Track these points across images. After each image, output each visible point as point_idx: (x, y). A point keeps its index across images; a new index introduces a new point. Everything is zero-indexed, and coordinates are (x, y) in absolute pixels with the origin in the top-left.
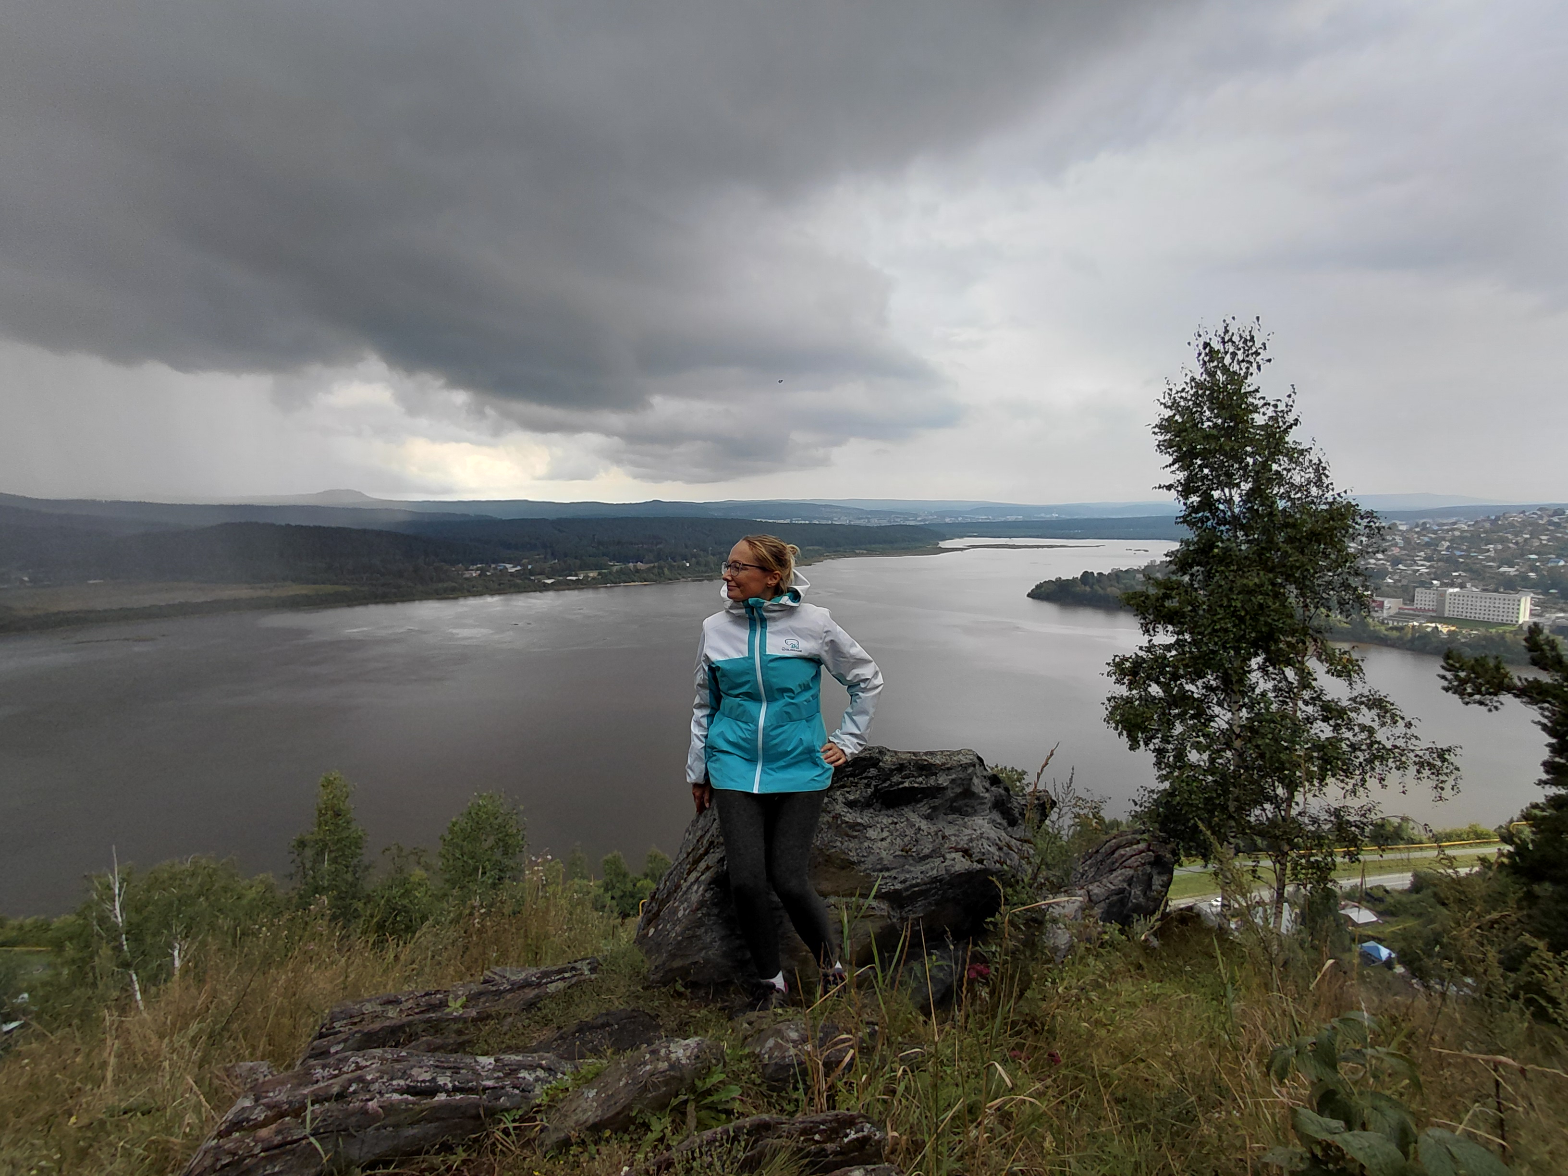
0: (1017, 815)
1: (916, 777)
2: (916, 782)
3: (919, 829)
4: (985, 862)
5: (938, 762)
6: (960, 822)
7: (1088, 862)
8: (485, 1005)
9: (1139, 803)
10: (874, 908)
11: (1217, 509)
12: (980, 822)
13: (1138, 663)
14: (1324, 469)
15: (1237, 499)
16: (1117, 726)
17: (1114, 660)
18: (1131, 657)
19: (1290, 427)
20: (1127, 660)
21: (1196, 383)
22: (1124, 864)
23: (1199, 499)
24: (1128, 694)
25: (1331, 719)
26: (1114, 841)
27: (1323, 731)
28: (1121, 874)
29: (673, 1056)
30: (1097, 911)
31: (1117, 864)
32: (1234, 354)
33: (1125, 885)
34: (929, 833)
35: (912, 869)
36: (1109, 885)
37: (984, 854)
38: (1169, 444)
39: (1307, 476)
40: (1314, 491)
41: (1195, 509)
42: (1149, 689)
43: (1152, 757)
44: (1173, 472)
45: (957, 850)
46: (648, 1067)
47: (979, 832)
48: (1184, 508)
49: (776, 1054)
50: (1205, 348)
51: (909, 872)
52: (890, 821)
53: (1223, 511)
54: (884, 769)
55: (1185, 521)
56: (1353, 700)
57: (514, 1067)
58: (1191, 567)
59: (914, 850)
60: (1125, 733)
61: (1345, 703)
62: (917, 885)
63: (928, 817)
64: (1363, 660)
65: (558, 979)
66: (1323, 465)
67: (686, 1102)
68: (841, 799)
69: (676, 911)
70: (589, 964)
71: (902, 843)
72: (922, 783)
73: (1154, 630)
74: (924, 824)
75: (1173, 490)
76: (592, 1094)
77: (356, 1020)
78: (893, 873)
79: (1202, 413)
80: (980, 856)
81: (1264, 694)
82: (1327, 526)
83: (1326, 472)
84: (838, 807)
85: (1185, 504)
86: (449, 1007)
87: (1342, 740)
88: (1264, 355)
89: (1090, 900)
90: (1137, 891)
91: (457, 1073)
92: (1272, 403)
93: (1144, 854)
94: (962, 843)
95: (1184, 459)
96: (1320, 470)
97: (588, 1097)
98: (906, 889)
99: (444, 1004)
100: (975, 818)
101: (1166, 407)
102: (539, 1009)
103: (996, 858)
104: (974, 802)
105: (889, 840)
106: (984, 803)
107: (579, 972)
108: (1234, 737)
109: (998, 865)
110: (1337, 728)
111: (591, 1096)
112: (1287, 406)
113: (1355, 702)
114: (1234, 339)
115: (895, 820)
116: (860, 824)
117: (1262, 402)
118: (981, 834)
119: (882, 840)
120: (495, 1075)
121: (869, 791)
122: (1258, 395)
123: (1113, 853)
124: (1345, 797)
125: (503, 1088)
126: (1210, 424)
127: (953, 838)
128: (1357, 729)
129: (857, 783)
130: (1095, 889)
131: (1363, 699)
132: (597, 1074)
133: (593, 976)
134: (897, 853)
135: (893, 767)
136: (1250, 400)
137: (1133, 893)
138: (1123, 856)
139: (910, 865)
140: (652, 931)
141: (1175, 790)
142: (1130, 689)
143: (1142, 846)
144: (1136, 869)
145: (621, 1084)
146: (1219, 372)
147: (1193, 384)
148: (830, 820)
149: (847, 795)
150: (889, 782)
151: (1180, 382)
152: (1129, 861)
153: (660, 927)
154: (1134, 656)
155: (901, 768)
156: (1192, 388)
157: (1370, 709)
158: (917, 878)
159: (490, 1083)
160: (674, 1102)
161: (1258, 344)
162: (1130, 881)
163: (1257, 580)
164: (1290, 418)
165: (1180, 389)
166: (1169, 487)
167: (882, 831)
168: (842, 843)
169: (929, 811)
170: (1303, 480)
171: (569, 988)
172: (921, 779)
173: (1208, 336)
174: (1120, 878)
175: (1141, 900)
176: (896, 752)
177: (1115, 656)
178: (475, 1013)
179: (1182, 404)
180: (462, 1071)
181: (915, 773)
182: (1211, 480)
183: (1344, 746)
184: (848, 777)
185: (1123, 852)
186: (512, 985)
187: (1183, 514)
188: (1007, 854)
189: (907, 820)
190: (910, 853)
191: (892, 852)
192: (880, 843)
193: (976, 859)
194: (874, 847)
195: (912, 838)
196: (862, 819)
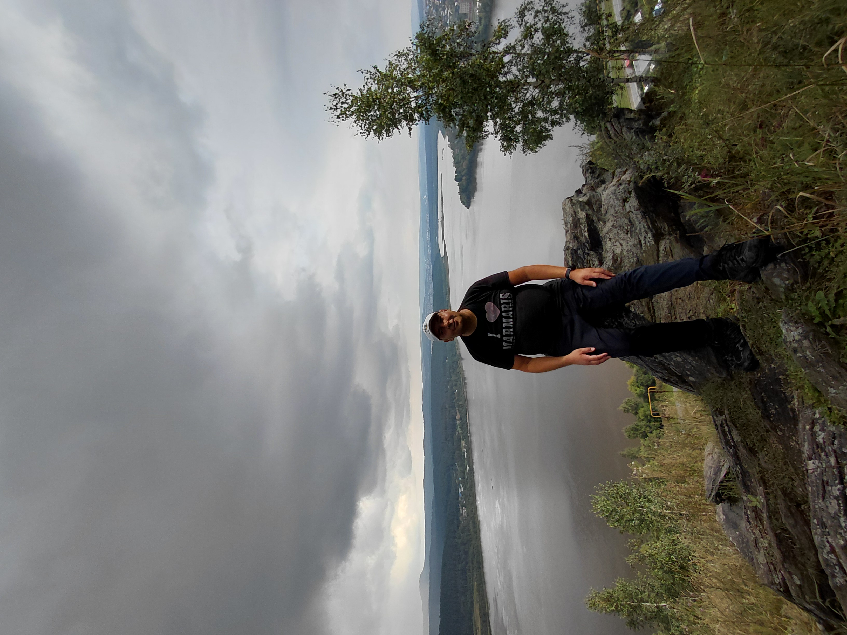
0: (598, 180)
1: (581, 229)
2: (585, 229)
3: (613, 226)
4: (630, 190)
5: (571, 219)
6: (606, 206)
8: (754, 482)
9: (583, 132)
10: (665, 248)
11: (421, 104)
12: (605, 196)
13: (504, 138)
14: (399, 52)
15: (415, 94)
16: (539, 147)
17: (503, 151)
18: (501, 142)
19: (378, 70)
20: (503, 144)
21: (357, 120)
23: (416, 114)
24: (521, 143)
25: (531, 34)
27: (538, 38)
28: (626, 133)
29: (797, 338)
31: (620, 136)
32: (343, 103)
34: (615, 221)
35: (638, 228)
36: (633, 140)
37: (625, 191)
38: (388, 131)
39: (403, 61)
40: (410, 57)
41: (422, 115)
42: (519, 131)
43: (556, 128)
44: (402, 128)
45: (624, 205)
46: (808, 353)
47: (611, 196)
48: (421, 121)
49: (785, 276)
50: (340, 118)
51: (640, 229)
52: (609, 242)
53: (422, 101)
54: (578, 247)
55: (428, 120)
56: (520, 25)
57: (815, 446)
58: (452, 115)
59: (626, 228)
60: (543, 142)
61: (522, 29)
62: (648, 225)
63: (605, 223)
64: (499, 20)
65: (730, 435)
66: (397, 53)
67: (832, 326)
69: (677, 364)
70: (717, 417)
71: (623, 235)
72: (584, 226)
73: (486, 132)
74: (609, 224)
75: (412, 127)
76: (832, 391)
77: (772, 568)
78: (642, 238)
79: (372, 115)
80: (626, 193)
81: (519, 70)
82: (428, 47)
83: (401, 52)
85: (419, 121)
86: (756, 506)
87: (543, 27)
88: (342, 88)
90: (635, 125)
91: (827, 482)
92: (366, 80)
93: (613, 124)
94: (619, 203)
95: (395, 123)
96: (400, 55)
97: (835, 393)
98: (651, 231)
99: (755, 509)
100: (603, 199)
101: (369, 134)
102: (754, 445)
103: (626, 185)
104: (593, 201)
106: (593, 195)
107: (724, 422)
108: (543, 84)
109: (631, 184)
110: (536, 30)
111: (834, 391)
112: (367, 73)
113: (522, 24)
114: (335, 104)
115: (608, 239)
116: (613, 257)
117: (366, 86)
118: (612, 194)
119: (621, 245)
120: (825, 457)
121: (592, 253)
122: (363, 88)
124: (575, 24)
125: (835, 451)
126: (377, 111)
127: (617, 208)
128: (537, 20)
129: (588, 260)
131: (520, 20)
132: (816, 390)
133: (726, 412)
134: (629, 237)
135: (576, 242)
136: (365, 92)
137: (637, 127)
138: (615, 135)
139: (636, 229)
140: (691, 378)
141: (575, 112)
142: (519, 141)
143: (608, 125)
144: (622, 127)
145: (822, 370)
146: (351, 109)
147: (357, 122)
150: (586, 244)
151: (357, 129)
152: (619, 132)
153: (689, 373)
154: (501, 141)
155: (576, 238)
156: (359, 122)
157: (525, 16)
158: (643, 225)
159: (833, 460)
160: (833, 335)
161: (337, 92)
162: (630, 129)
163: (458, 80)
164: (374, 71)
165: (360, 128)
166: (410, 129)
167: (616, 245)
169: (601, 222)
170: (405, 63)
171: (736, 427)
172: (582, 227)
173: (334, 116)
174: (628, 134)
175: (641, 122)
176: (566, 242)
177: (501, 151)
178: (761, 487)
179: (367, 126)
180: (825, 479)
181: (579, 230)
182: (406, 108)
183: (546, 25)
185: (613, 135)
186: (737, 465)
187: (424, 122)
188: (623, 181)
189: (607, 233)
190: (628, 230)
191: (629, 239)
192: (623, 246)
193: (628, 195)
194: (626, 249)
195: (619, 229)
196: (609, 256)
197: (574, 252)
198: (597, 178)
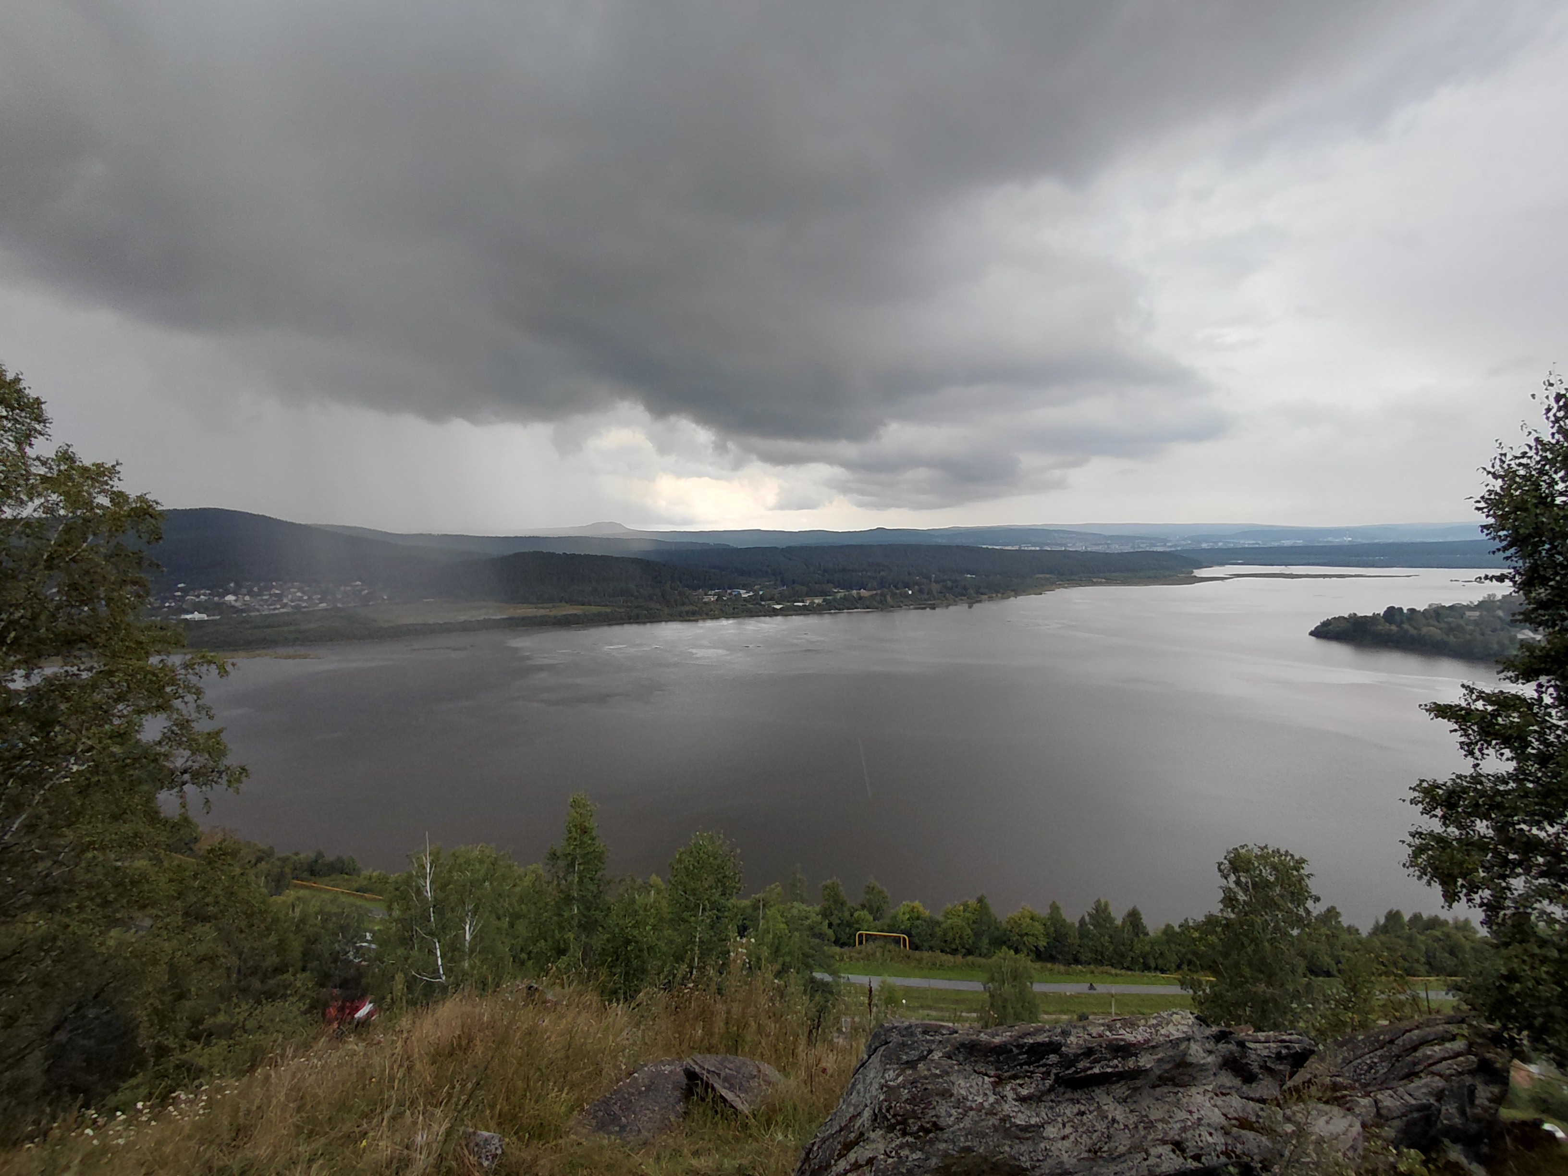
1: (1109, 1060)
2: (1108, 1066)
3: (1114, 1120)
4: (1203, 1159)
5: (1140, 1038)
6: (1171, 1098)
7: (1379, 1053)
12: (1199, 1099)
17: (1419, 785)
18: (1445, 784)
21: (1543, 445)
22: (1430, 1069)
24: (1441, 831)
26: (1416, 1032)
28: (1426, 1085)
30: (1389, 1132)
31: (1421, 1067)
33: (1432, 1101)
34: (1126, 1126)
36: (1407, 1097)
37: (1202, 1148)
38: (1500, 524)
41: (1542, 605)
44: (1507, 558)
45: (1164, 1142)
47: (1196, 1116)
48: (1526, 603)
50: (1558, 401)
52: (1075, 1111)
54: (1067, 1055)
55: (1527, 619)
59: (1106, 1148)
60: (1436, 882)
63: (1126, 1100)
68: (1010, 1095)
71: (1089, 1142)
72: (1117, 1066)
73: (1481, 750)
74: (1118, 1112)
75: (1507, 581)
79: (1552, 485)
80: (1197, 1151)
84: (1006, 1107)
85: (1527, 598)
89: (1378, 1114)
90: (1450, 1109)
93: (1461, 1058)
94: (1172, 1132)
95: (1523, 543)
100: (1194, 1090)
101: (1496, 476)
103: (1220, 1148)
104: (1192, 1070)
105: (1072, 1138)
106: (1207, 1069)
109: (1223, 1159)
115: (1083, 1108)
116: (1033, 1126)
118: (1199, 1119)
119: (1064, 1138)
121: (1050, 1080)
123: (1415, 1049)
127: (1160, 1126)
129: (1032, 1072)
130: (1387, 1100)
134: (1082, 1156)
135: (1079, 1052)
137: (1444, 1110)
138: (1430, 1057)
142: (1445, 826)
143: (1459, 1045)
144: (1447, 1078)
147: (1539, 447)
148: (997, 1123)
149: (1020, 1089)
150: (1074, 1069)
151: (1518, 445)
152: (1439, 1066)
154: (1450, 784)
155: (1089, 1052)
156: (1537, 452)
162: (1439, 1095)
165: (1518, 454)
166: (1502, 578)
167: (1064, 1125)
168: (1011, 1147)
169: (1128, 1095)
172: (1116, 1062)
174: (1424, 1090)
175: (1458, 1121)
179: (1522, 472)
181: (1108, 1056)
184: (1021, 1065)
185: (1429, 1053)
187: (1523, 609)
188: (1237, 1138)
189: (1099, 1107)
190: (1099, 1154)
191: (1076, 1154)
192: (1060, 1142)
193: (1192, 1154)
194: (1052, 1148)
195: (1103, 1133)
196: (1038, 1115)
197: (1054, 1047)
198: (1261, 1067)
